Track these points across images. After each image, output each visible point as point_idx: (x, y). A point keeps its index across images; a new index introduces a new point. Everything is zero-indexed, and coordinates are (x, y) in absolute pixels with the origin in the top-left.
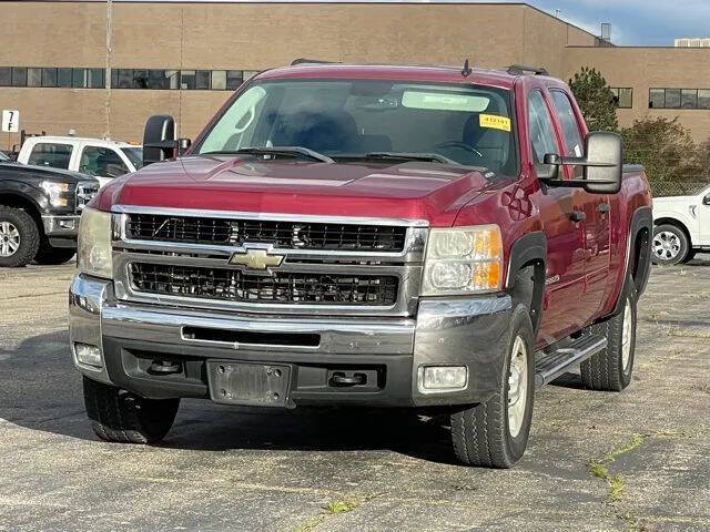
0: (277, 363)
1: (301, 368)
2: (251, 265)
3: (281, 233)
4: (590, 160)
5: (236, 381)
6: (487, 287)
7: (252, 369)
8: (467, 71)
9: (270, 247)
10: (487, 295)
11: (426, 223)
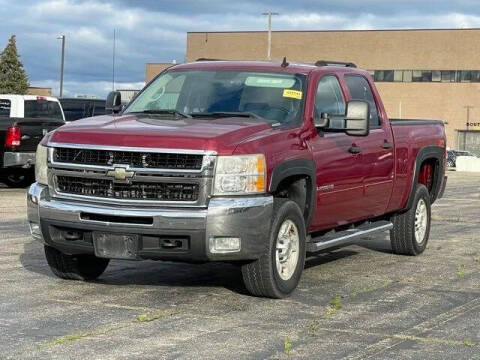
0: (130, 234)
1: (144, 237)
2: (118, 177)
3: (134, 159)
4: (349, 116)
5: (108, 244)
6: (255, 190)
7: (117, 238)
8: (285, 64)
9: (128, 167)
10: (256, 195)
11: (216, 153)
